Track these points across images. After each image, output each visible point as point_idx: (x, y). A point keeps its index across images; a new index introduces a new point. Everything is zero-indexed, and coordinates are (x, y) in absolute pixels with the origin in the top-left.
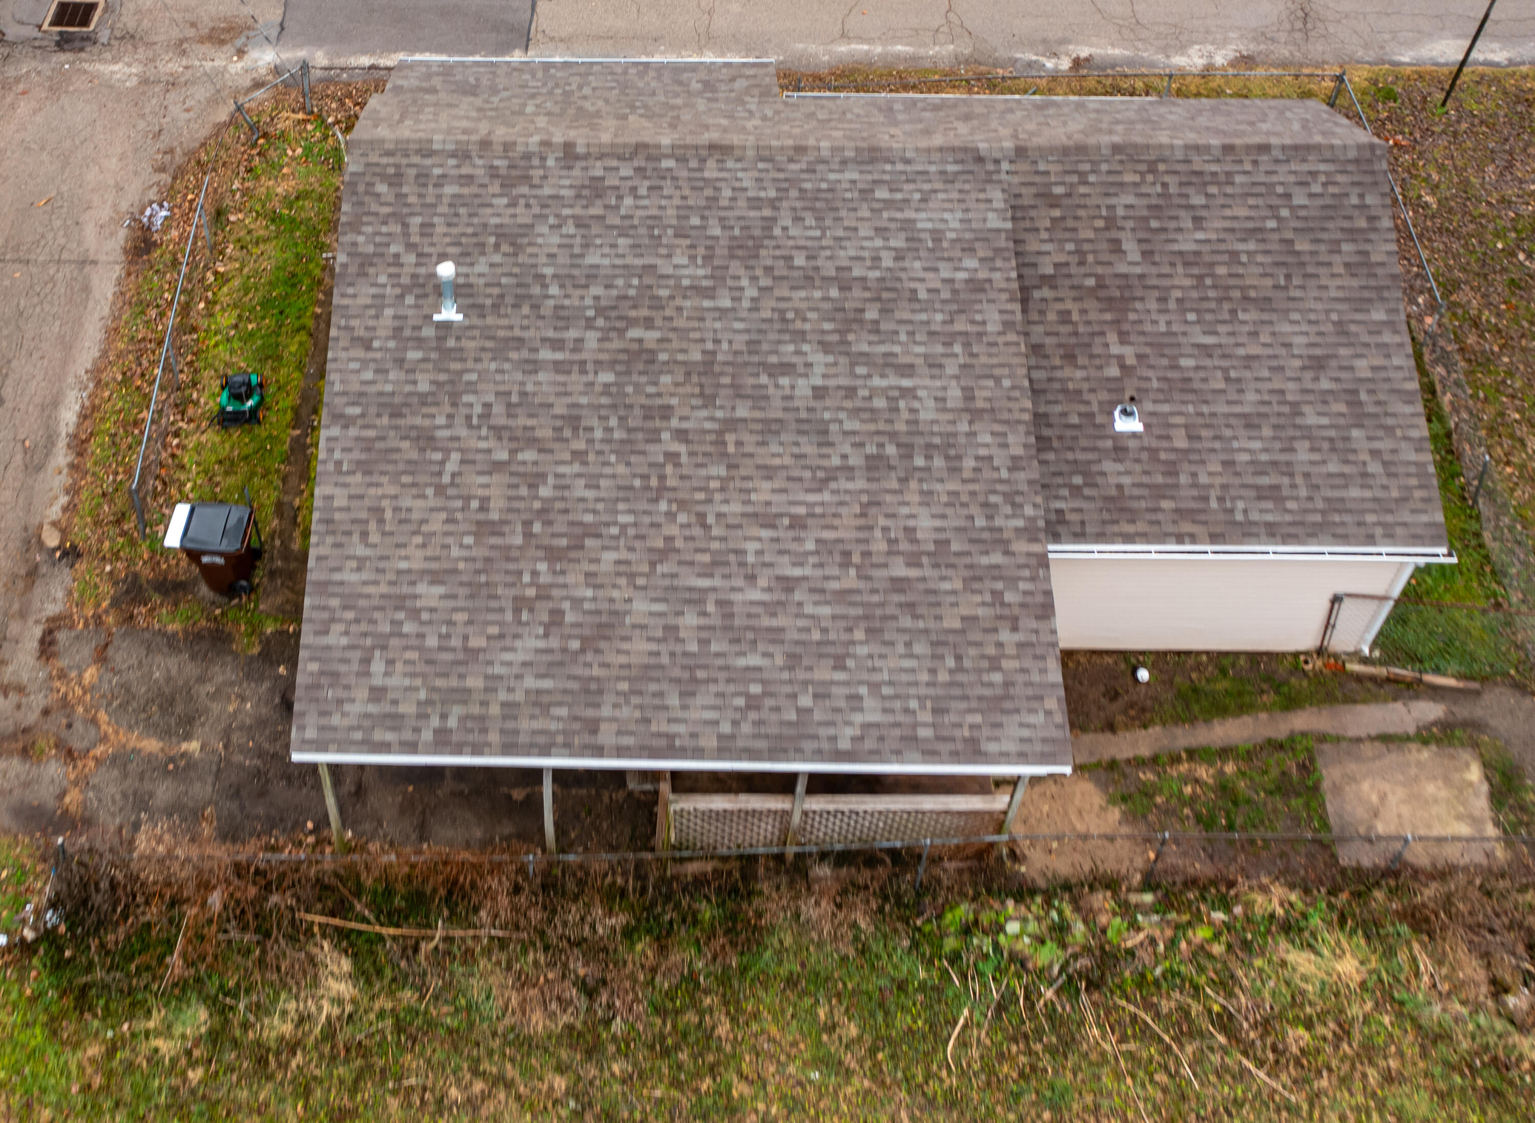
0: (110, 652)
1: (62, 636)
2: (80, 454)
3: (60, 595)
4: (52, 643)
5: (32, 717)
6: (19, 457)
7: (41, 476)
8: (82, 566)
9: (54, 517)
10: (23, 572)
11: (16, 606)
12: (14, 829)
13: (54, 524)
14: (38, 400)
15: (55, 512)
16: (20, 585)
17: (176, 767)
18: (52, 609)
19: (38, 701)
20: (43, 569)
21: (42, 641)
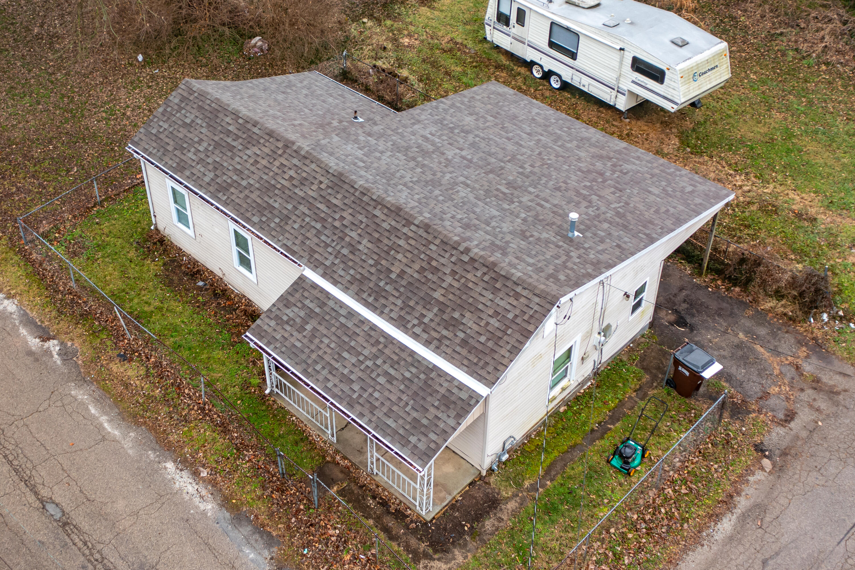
0: (760, 394)
1: (781, 416)
2: (731, 497)
3: (774, 434)
4: (787, 415)
5: (810, 391)
6: (768, 519)
7: (759, 500)
8: (757, 439)
9: (761, 472)
10: (789, 457)
11: (799, 443)
12: (834, 357)
13: (762, 469)
14: (741, 549)
15: (759, 476)
16: (793, 452)
17: (753, 335)
18: (781, 431)
19: (804, 396)
20: (777, 452)
21: (792, 419)
